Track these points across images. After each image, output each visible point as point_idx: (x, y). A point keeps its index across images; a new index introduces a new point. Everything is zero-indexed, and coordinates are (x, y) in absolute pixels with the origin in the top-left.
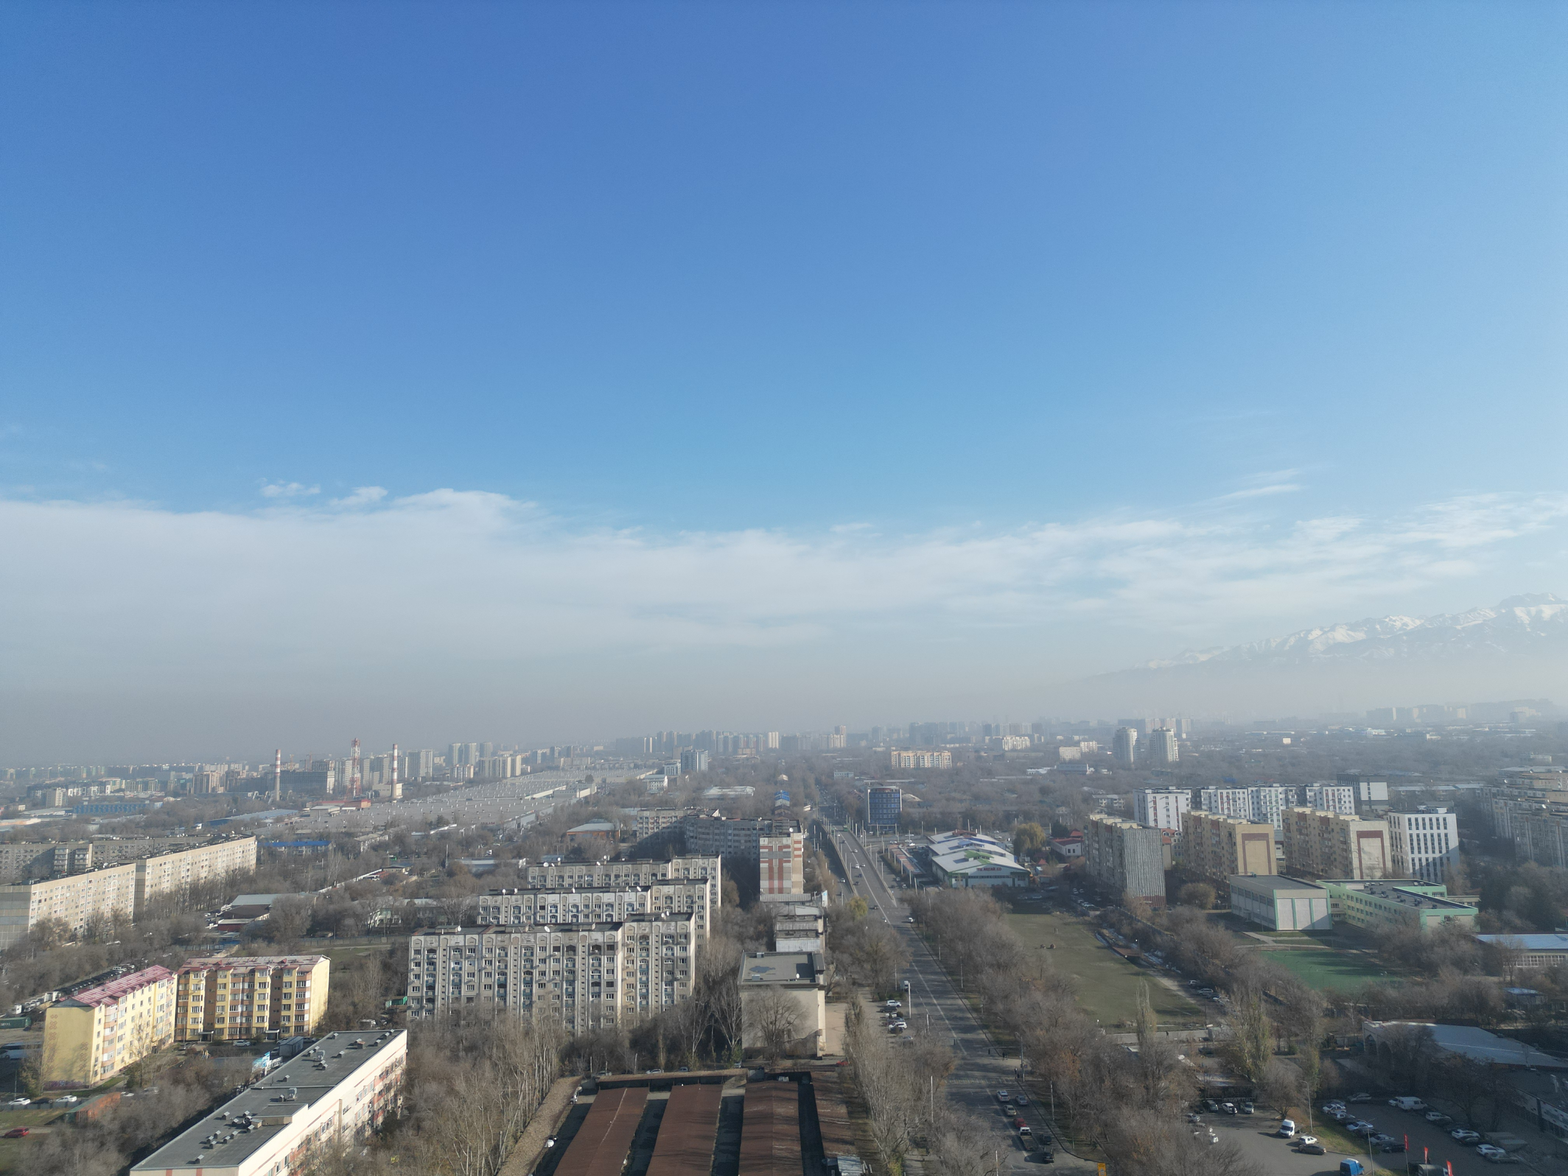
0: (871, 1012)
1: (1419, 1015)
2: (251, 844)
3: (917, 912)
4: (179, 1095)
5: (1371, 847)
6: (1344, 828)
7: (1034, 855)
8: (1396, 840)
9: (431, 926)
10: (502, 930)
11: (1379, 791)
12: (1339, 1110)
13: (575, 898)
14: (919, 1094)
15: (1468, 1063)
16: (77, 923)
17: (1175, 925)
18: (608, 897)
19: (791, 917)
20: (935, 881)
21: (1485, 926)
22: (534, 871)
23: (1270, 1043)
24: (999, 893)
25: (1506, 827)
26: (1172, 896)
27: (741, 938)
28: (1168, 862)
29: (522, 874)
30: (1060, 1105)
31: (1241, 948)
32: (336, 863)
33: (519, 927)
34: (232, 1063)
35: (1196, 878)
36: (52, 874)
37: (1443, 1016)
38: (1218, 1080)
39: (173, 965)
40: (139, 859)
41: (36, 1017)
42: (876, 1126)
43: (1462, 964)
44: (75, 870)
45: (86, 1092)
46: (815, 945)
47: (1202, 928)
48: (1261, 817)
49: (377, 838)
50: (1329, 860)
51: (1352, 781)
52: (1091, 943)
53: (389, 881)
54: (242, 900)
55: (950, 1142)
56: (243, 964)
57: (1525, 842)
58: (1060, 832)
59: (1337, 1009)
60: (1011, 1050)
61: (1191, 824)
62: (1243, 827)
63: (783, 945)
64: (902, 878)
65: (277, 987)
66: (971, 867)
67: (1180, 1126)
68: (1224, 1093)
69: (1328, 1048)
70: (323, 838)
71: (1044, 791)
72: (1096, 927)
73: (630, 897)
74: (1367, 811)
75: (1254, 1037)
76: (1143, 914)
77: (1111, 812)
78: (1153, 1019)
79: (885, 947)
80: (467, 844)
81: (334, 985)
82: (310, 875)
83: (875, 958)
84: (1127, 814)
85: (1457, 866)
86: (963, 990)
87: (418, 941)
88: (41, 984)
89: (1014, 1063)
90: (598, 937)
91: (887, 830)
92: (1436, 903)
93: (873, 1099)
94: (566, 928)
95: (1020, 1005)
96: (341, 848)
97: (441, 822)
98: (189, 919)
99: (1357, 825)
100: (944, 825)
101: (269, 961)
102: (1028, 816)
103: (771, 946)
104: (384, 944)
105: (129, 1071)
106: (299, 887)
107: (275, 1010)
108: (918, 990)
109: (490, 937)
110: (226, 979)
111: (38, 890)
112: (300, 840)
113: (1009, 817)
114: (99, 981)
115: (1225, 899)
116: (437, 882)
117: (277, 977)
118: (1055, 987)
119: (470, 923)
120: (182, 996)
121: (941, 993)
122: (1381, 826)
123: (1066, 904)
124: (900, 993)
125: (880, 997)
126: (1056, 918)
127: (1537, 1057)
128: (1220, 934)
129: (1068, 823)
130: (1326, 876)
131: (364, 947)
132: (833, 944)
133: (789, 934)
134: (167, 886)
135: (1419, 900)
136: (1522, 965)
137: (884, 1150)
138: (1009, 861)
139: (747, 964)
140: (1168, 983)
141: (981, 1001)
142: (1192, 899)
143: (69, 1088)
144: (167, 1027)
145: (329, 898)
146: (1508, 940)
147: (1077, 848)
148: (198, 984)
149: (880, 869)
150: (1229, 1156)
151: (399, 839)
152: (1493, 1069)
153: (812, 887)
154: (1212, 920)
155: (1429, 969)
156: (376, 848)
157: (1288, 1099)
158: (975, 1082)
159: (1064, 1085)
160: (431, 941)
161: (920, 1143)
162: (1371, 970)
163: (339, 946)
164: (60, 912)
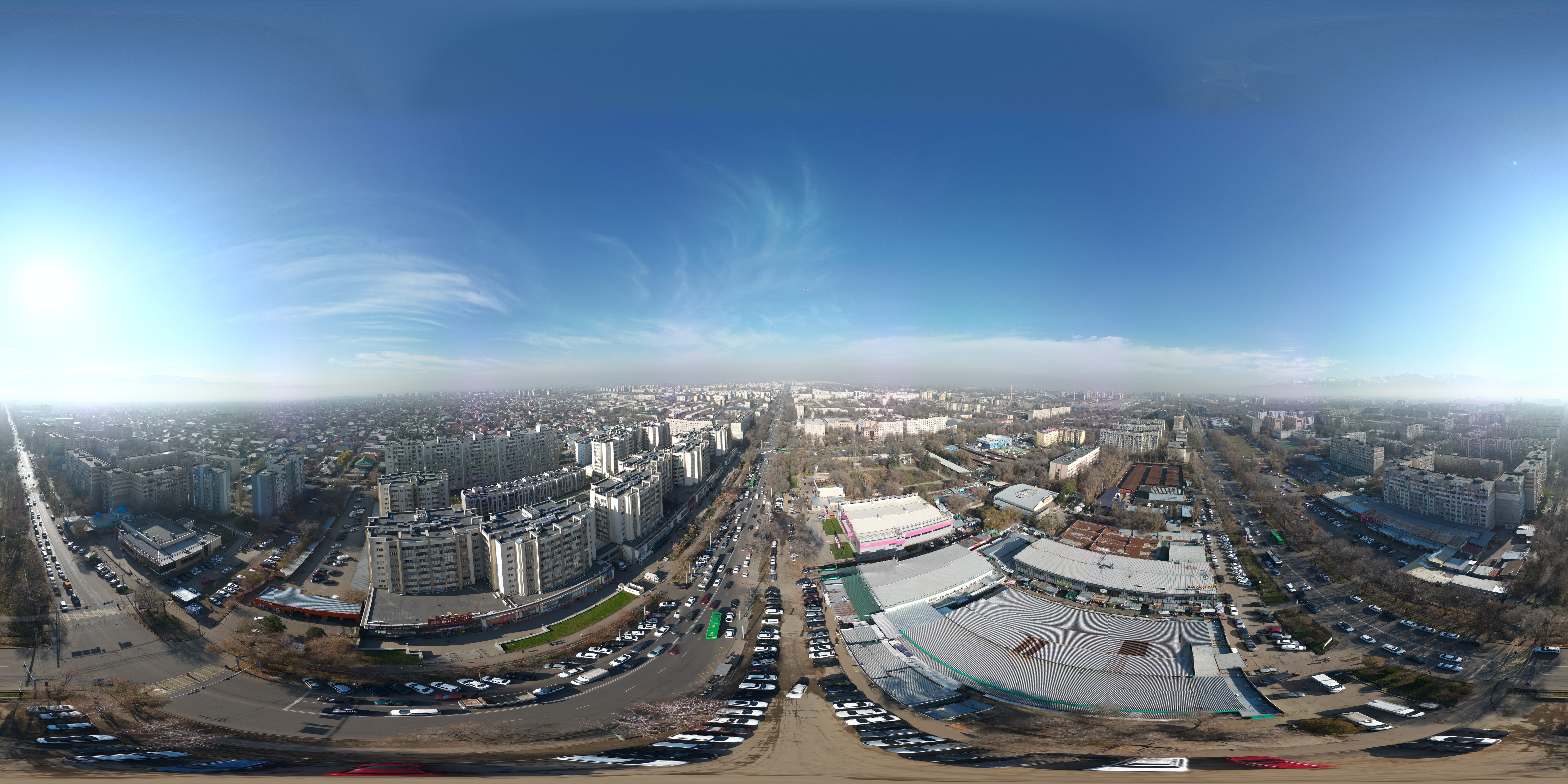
0: (1196, 454)
1: (1304, 453)
2: (1069, 408)
3: (1208, 434)
4: (1058, 451)
5: (1299, 423)
6: (1295, 420)
7: (1234, 423)
8: (1304, 422)
9: (1105, 428)
10: (1118, 430)
11: (1302, 413)
12: (1287, 470)
13: (1133, 425)
14: (1204, 470)
15: (1310, 461)
16: (1041, 418)
17: (1261, 438)
18: (1140, 426)
19: (1180, 433)
20: (1212, 428)
21: (1316, 437)
22: (1125, 419)
23: (1277, 459)
24: (1225, 431)
25: (1322, 419)
26: (1261, 432)
27: (1169, 438)
28: (1261, 426)
29: (1122, 420)
30: (1234, 472)
31: (1273, 442)
32: (1085, 414)
33: (1121, 430)
34: (1067, 447)
35: (1266, 429)
36: (1037, 409)
37: (1307, 454)
38: (1266, 467)
39: (1057, 428)
40: (1050, 408)
41: (1036, 433)
42: (1195, 476)
43: (1311, 444)
44: (1040, 409)
45: (1043, 448)
46: (1185, 440)
47: (1266, 438)
48: (1280, 417)
49: (1093, 410)
50: (1291, 426)
51: (1297, 410)
52: (1244, 442)
53: (1095, 419)
54: (1068, 418)
55: (1210, 479)
56: (1069, 430)
57: (1325, 422)
58: (1240, 419)
59: (1290, 453)
60: (1225, 462)
61: (1266, 418)
62: (1276, 419)
63: (1177, 440)
64: (1205, 427)
65: (1075, 435)
66: (1220, 425)
67: (1257, 475)
68: (1267, 469)
69: (1287, 460)
70: (1083, 408)
71: (1237, 410)
72: (1245, 439)
73: (1145, 426)
74: (1299, 416)
75: (1274, 459)
76: (1255, 436)
77: (1250, 415)
78: (1254, 456)
79: (1200, 441)
80: (1111, 412)
81: (1086, 436)
82: (1080, 415)
83: (1198, 443)
84: (1254, 416)
85: (1313, 426)
86: (1216, 451)
87: (1102, 430)
88: (1036, 428)
89: (1225, 465)
90: (1138, 434)
91: (1203, 416)
92: (1309, 433)
93: (1194, 471)
94: (1131, 431)
95: (1228, 454)
96: (1086, 411)
97: (1106, 408)
98: (1059, 421)
99: (1297, 419)
100: (1215, 416)
101: (1074, 430)
102: (1233, 415)
103: (1175, 440)
104: (1096, 430)
105: (1050, 445)
106: (1078, 418)
107: (1075, 439)
108: (1206, 450)
109: (1115, 432)
110: (1066, 432)
111: (1035, 411)
112: (1078, 408)
113: (1229, 415)
114: (1045, 429)
115: (1271, 433)
116: (1105, 420)
117: (1075, 433)
118: (1235, 450)
119: (1111, 428)
120: (1059, 434)
121: (1211, 451)
122: (1302, 419)
123: (1239, 433)
124: (1202, 451)
125: (1198, 451)
126: (1237, 436)
127: (1321, 459)
128: (1270, 439)
129: (1241, 417)
130: (1290, 429)
131: (1092, 430)
132: (1189, 440)
133: (1179, 438)
134: (1055, 414)
135: (1306, 433)
136: (1321, 444)
137: (1196, 480)
138: (1228, 424)
139: (1170, 443)
140: (1258, 449)
141: (1219, 453)
142: (1265, 433)
143: (1041, 446)
144: (1056, 439)
145: (1084, 420)
146: (1320, 439)
147: (1243, 422)
148: (1061, 432)
149: (1200, 424)
150: (1266, 479)
151: (1098, 410)
152: (1314, 462)
153: (1185, 427)
154: (1269, 437)
155: (1306, 445)
156: (1093, 412)
157: (1278, 469)
158: (1217, 468)
159: (1235, 469)
160: (1105, 430)
161: (1204, 479)
162: (1297, 445)
163: (1087, 429)
164: (1038, 416)
